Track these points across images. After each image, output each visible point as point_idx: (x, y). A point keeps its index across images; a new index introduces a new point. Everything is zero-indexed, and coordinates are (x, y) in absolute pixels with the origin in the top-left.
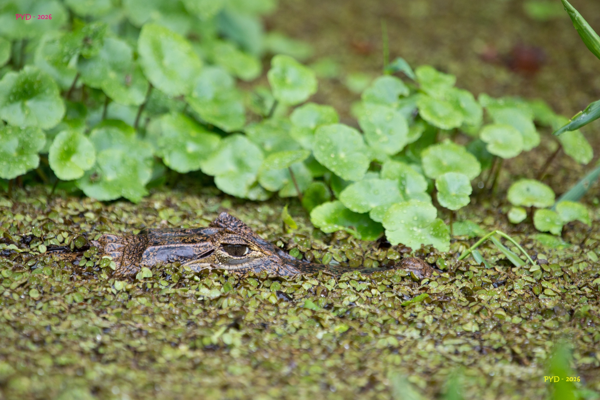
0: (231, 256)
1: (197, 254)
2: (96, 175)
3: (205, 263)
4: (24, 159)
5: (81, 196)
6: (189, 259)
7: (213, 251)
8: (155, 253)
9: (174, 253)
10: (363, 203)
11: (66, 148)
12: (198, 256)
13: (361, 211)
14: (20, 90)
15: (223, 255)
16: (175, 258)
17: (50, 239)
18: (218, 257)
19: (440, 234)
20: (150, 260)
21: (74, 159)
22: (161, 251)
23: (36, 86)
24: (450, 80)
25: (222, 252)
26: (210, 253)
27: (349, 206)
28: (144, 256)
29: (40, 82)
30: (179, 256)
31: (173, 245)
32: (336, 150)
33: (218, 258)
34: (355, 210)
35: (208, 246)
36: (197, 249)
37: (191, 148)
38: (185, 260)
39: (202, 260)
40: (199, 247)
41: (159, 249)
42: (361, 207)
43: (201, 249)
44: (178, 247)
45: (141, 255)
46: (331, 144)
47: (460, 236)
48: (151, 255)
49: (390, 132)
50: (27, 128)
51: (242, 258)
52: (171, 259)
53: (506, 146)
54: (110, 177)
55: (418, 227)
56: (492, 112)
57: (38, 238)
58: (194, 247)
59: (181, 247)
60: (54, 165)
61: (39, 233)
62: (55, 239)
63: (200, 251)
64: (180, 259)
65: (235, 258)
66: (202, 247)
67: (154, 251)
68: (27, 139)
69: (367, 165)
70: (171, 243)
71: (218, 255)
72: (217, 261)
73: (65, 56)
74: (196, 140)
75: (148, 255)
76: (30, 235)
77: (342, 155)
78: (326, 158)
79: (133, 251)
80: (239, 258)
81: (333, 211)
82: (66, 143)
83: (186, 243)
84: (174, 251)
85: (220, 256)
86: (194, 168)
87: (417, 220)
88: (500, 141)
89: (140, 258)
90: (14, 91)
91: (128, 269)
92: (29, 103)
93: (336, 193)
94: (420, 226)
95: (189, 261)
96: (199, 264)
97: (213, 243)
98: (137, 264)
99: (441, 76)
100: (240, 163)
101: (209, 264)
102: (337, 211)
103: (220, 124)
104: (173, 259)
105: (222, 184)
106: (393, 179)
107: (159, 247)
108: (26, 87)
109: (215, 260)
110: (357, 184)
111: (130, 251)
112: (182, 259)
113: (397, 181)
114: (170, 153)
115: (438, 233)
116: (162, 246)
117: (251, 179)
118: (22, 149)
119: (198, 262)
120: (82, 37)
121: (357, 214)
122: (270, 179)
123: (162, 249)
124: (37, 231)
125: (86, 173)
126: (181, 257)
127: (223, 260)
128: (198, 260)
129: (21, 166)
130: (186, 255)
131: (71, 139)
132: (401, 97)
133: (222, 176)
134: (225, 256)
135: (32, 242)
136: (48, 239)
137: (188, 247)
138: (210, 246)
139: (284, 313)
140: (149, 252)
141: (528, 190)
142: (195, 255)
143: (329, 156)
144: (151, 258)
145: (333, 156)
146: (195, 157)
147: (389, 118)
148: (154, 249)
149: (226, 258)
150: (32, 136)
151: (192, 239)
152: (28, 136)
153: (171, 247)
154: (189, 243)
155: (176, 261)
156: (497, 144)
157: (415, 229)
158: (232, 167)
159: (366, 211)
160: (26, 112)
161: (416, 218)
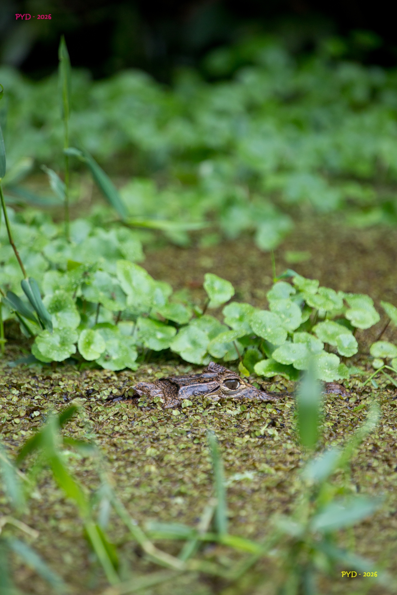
0: (231, 390)
1: (210, 389)
2: (108, 356)
3: (215, 395)
4: (67, 348)
5: (101, 369)
6: (206, 393)
7: (219, 387)
8: (186, 391)
9: (196, 390)
10: (288, 359)
11: (87, 340)
12: (211, 391)
13: (288, 364)
14: (54, 306)
15: (225, 390)
16: (198, 393)
17: (104, 390)
18: (222, 390)
19: (343, 374)
20: (184, 395)
21: (92, 347)
22: (189, 389)
23: (62, 303)
24: (316, 283)
25: (225, 387)
26: (217, 389)
27: (279, 361)
28: (180, 393)
29: (65, 300)
30: (200, 391)
31: (195, 385)
32: (265, 326)
33: (222, 392)
34: (284, 363)
35: (216, 384)
36: (210, 386)
37: (160, 335)
38: (203, 393)
39: (214, 393)
40: (211, 385)
41: (188, 388)
42: (287, 361)
43: (212, 386)
44: (198, 386)
45: (177, 393)
46: (261, 323)
47: (355, 374)
48: (183, 392)
49: (290, 316)
50: (64, 328)
51: (237, 390)
52: (195, 394)
53: (363, 321)
54: (114, 357)
55: (328, 370)
56: (349, 301)
57: (97, 391)
58: (207, 385)
59: (200, 385)
60: (82, 352)
61: (97, 388)
62: (106, 390)
63: (212, 387)
64: (200, 393)
65: (233, 391)
66: (212, 384)
67: (185, 389)
68: (65, 336)
69: (285, 336)
70: (194, 384)
71: (222, 389)
72: (221, 394)
73: (73, 285)
74: (162, 331)
75: (182, 392)
76: (92, 389)
77: (269, 330)
78: (260, 332)
79: (170, 392)
80: (235, 390)
81: (268, 366)
82: (87, 338)
83: (200, 383)
84: (197, 389)
85: (224, 390)
86: (165, 347)
87: (328, 365)
88: (358, 319)
89: (177, 395)
90: (51, 306)
91: (171, 402)
92: (59, 314)
93: (267, 355)
94: (330, 369)
95: (206, 394)
96: (211, 396)
97: (218, 382)
98: (176, 398)
99: (308, 281)
100: (194, 343)
101: (218, 396)
102: (270, 365)
103: (175, 320)
104: (197, 393)
105: (186, 357)
106: (303, 342)
107: (187, 386)
108: (57, 304)
109: (220, 393)
110: (281, 348)
111: (168, 393)
112: (201, 393)
113: (306, 344)
114: (148, 339)
115: (342, 373)
116: (189, 386)
117: (204, 353)
118: (63, 342)
119: (211, 395)
120: (82, 272)
121: (286, 366)
122: (216, 351)
123: (190, 388)
124: (96, 387)
125: (102, 355)
126: (201, 392)
127: (225, 393)
128: (211, 393)
129: (66, 353)
130: (204, 390)
131: (89, 335)
132: (291, 295)
133: (184, 352)
134: (227, 390)
135: (93, 393)
136: (102, 390)
137: (204, 385)
138: (217, 384)
139: (288, 419)
140: (182, 390)
141: (382, 347)
142: (209, 390)
143: (261, 330)
144: (184, 394)
145: (264, 330)
146: (163, 340)
147: (288, 307)
148: (185, 388)
149: (228, 391)
150: (68, 333)
151: (203, 380)
152: (66, 333)
153: (194, 386)
154: (203, 383)
155: (198, 394)
156: (356, 320)
157: (327, 371)
158: (189, 346)
159: (291, 363)
160: (59, 320)
161: (326, 364)
